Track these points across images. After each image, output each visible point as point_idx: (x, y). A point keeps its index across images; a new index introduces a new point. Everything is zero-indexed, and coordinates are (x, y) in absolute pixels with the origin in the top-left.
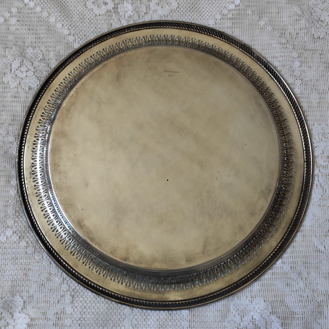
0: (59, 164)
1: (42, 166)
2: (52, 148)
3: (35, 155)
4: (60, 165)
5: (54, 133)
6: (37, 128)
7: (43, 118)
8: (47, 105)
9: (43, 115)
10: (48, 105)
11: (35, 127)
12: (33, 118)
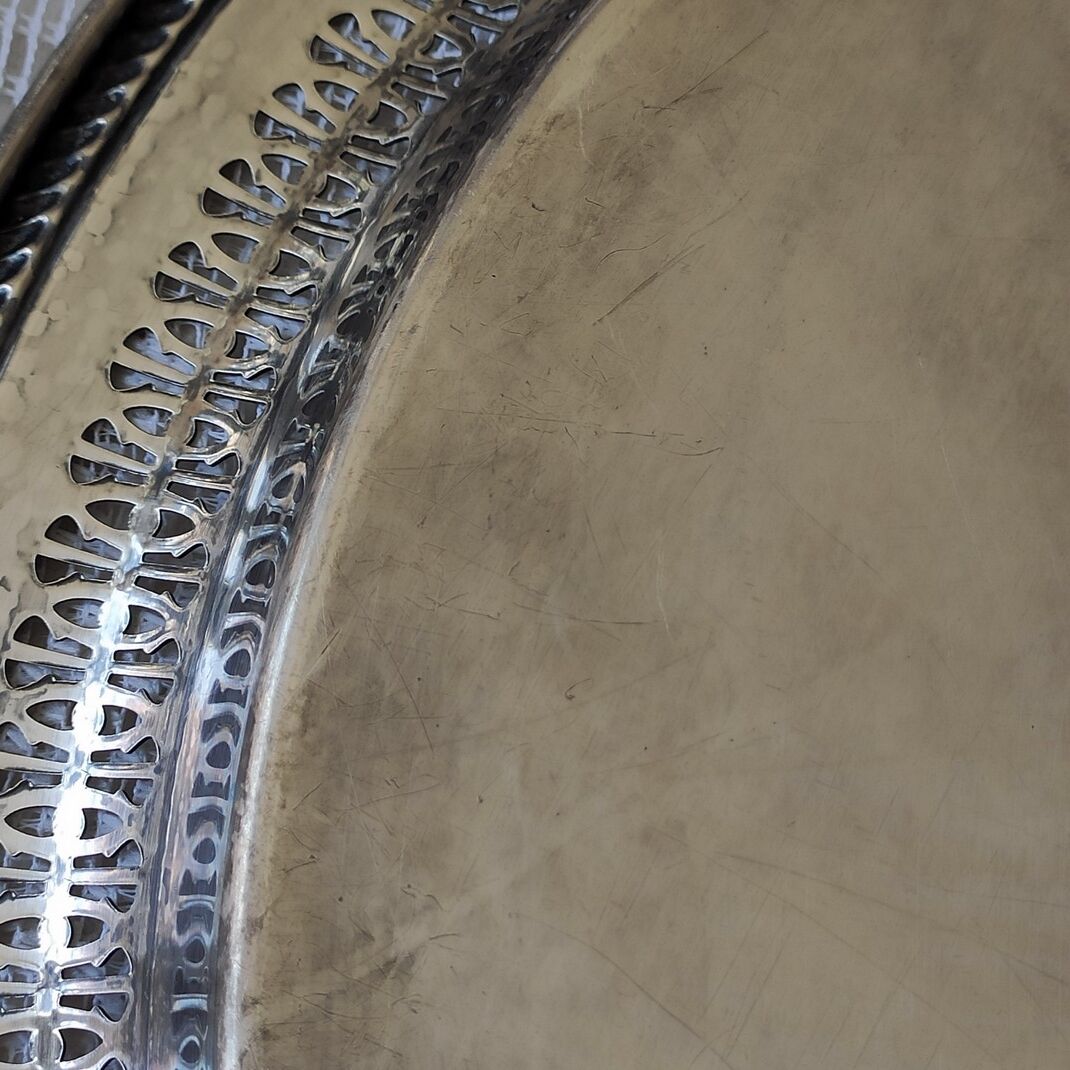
0: (408, 938)
1: (112, 918)
2: (328, 671)
3: (33, 732)
4: (411, 959)
5: (378, 447)
6: (126, 358)
7: (218, 238)
8: (305, 71)
9: (227, 189)
10: (324, 73)
11: (99, 340)
12: (94, 218)
